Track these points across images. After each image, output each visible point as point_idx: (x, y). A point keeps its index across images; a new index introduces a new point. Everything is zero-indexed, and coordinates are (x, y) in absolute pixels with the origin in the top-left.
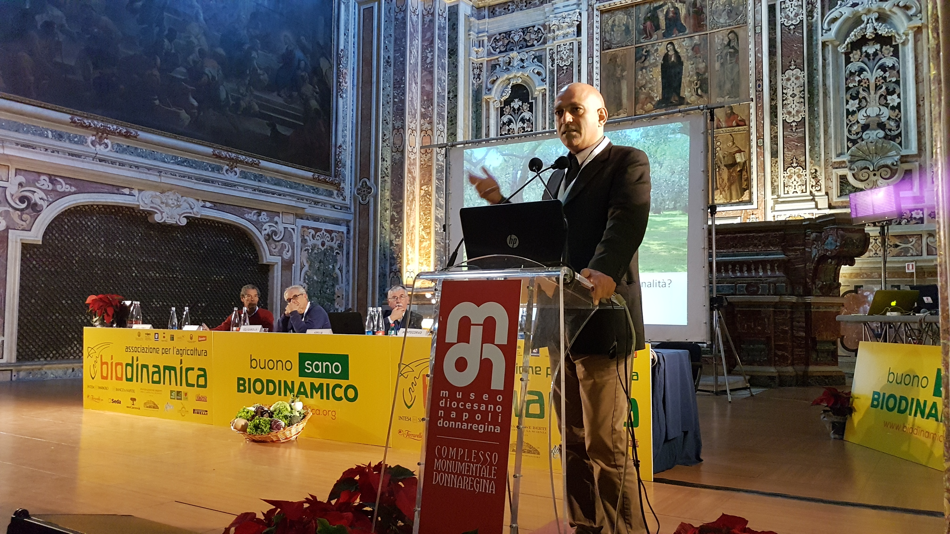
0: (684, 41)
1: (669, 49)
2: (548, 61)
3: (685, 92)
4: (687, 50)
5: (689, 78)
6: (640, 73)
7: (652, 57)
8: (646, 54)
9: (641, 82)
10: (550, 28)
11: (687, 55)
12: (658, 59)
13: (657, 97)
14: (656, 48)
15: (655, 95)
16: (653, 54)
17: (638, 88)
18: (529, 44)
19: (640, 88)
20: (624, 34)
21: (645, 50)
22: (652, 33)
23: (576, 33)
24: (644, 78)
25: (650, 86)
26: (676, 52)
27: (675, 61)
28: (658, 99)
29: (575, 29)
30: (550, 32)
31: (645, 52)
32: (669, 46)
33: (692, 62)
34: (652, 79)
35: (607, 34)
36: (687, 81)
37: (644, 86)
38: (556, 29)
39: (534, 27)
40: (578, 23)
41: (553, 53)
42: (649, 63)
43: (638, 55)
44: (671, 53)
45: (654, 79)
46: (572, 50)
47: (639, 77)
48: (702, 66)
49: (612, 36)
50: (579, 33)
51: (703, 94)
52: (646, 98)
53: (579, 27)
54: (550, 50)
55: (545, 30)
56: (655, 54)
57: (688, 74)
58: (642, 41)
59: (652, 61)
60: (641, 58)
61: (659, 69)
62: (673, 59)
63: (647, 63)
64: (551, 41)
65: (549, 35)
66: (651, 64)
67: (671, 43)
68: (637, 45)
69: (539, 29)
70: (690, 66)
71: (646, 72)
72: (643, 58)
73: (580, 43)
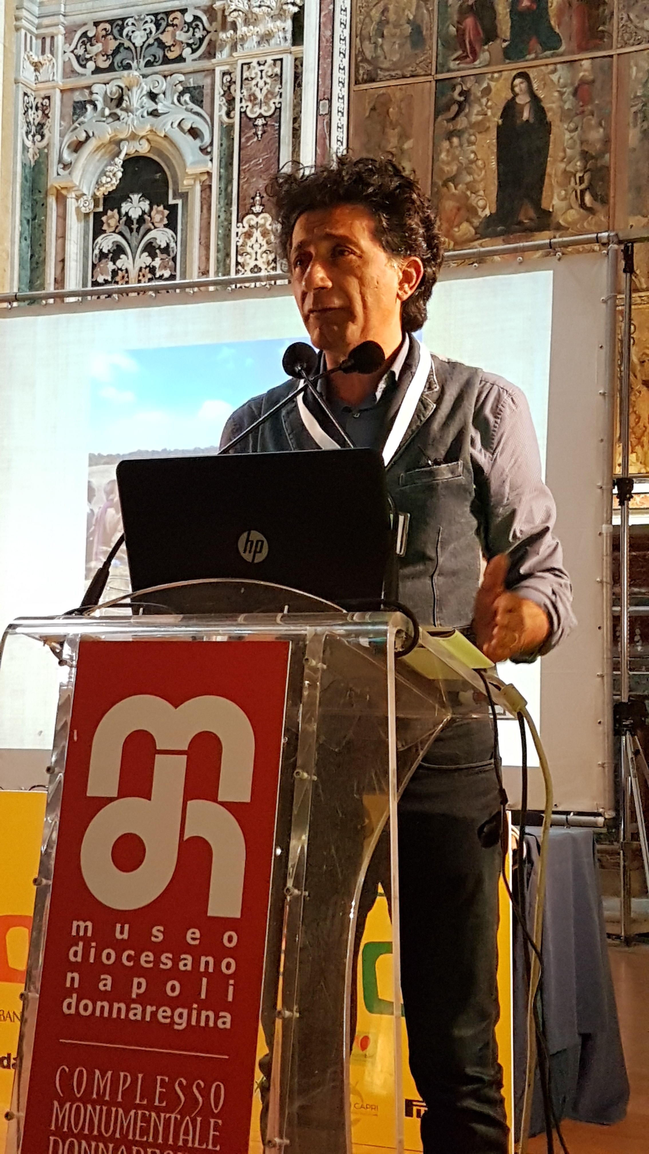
0: (555, 71)
1: (517, 89)
2: (219, 101)
3: (552, 198)
4: (562, 94)
5: (563, 166)
6: (446, 144)
7: (476, 108)
8: (462, 99)
9: (446, 168)
10: (224, 17)
11: (561, 107)
12: (489, 113)
13: (484, 208)
14: (485, 85)
15: (481, 203)
16: (478, 100)
17: (440, 183)
18: (171, 55)
19: (445, 184)
20: (408, 46)
21: (458, 89)
22: (477, 48)
23: (289, 36)
24: (455, 158)
25: (469, 178)
26: (535, 99)
27: (532, 121)
28: (487, 212)
29: (289, 24)
30: (224, 28)
31: (460, 94)
32: (517, 81)
33: (572, 126)
34: (472, 162)
35: (366, 43)
36: (559, 173)
37: (453, 179)
38: (240, 21)
39: (183, 11)
40: (296, 9)
41: (232, 82)
42: (469, 122)
43: (444, 100)
44: (523, 99)
45: (480, 163)
46: (279, 77)
47: (443, 156)
48: (596, 135)
49: (379, 51)
50: (298, 36)
51: (597, 206)
52: (459, 209)
53: (298, 20)
54: (224, 74)
55: (211, 21)
56: (484, 101)
57: (561, 154)
58: (453, 65)
59: (474, 118)
60: (448, 108)
61: (491, 139)
62: (526, 115)
63: (462, 122)
64: (226, 51)
65: (223, 36)
66: (472, 126)
67: (524, 75)
68: (440, 76)
69: (196, 18)
70: (567, 136)
71: (461, 145)
72: (455, 108)
73: (298, 63)
